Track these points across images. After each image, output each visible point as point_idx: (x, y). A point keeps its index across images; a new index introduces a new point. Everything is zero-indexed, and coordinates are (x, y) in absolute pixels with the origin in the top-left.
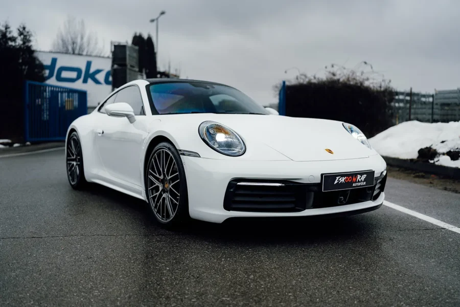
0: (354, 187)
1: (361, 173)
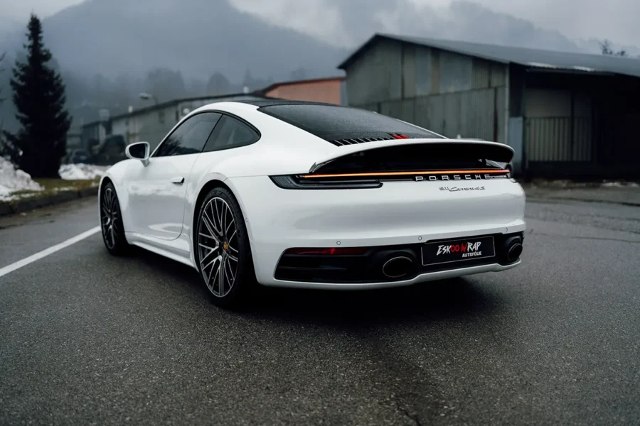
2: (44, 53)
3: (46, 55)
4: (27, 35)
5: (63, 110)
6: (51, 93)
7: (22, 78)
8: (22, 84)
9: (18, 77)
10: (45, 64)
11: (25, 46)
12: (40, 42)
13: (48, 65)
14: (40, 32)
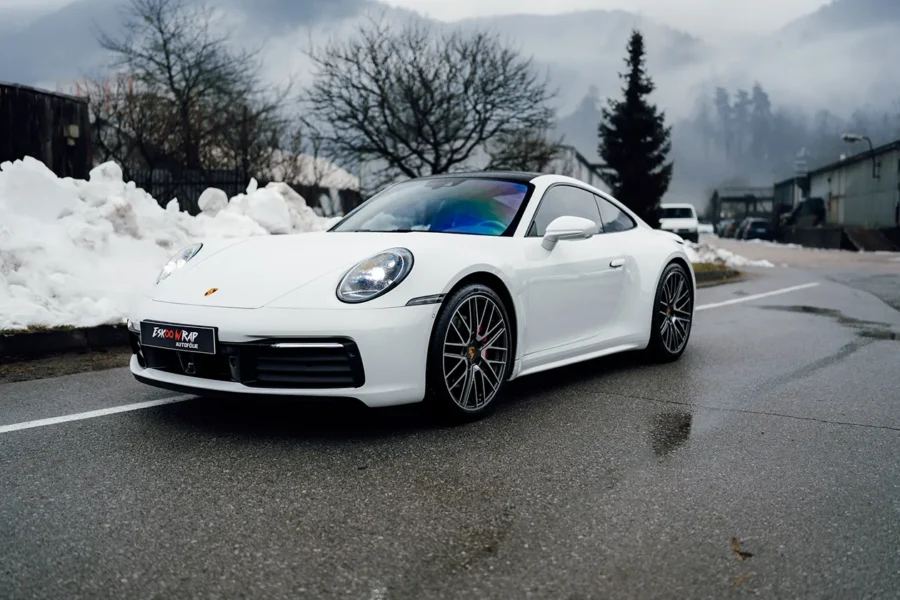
0: (178, 347)
1: (190, 329)
2: (645, 83)
3: (646, 86)
4: (625, 60)
5: (665, 163)
6: (649, 139)
7: (614, 120)
8: (612, 127)
9: (608, 118)
10: (644, 97)
11: (621, 76)
12: (640, 67)
13: (648, 99)
14: (642, 53)
